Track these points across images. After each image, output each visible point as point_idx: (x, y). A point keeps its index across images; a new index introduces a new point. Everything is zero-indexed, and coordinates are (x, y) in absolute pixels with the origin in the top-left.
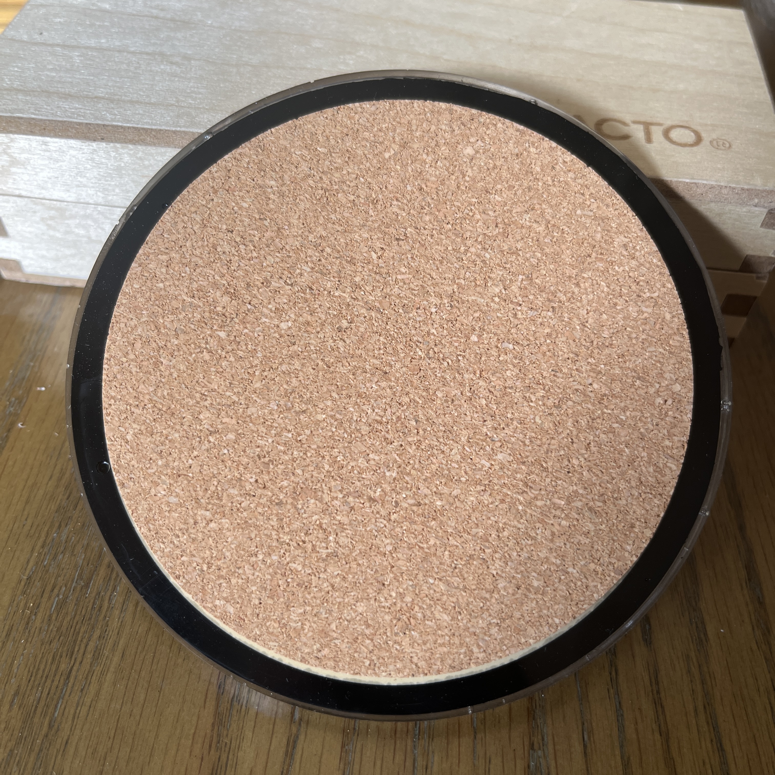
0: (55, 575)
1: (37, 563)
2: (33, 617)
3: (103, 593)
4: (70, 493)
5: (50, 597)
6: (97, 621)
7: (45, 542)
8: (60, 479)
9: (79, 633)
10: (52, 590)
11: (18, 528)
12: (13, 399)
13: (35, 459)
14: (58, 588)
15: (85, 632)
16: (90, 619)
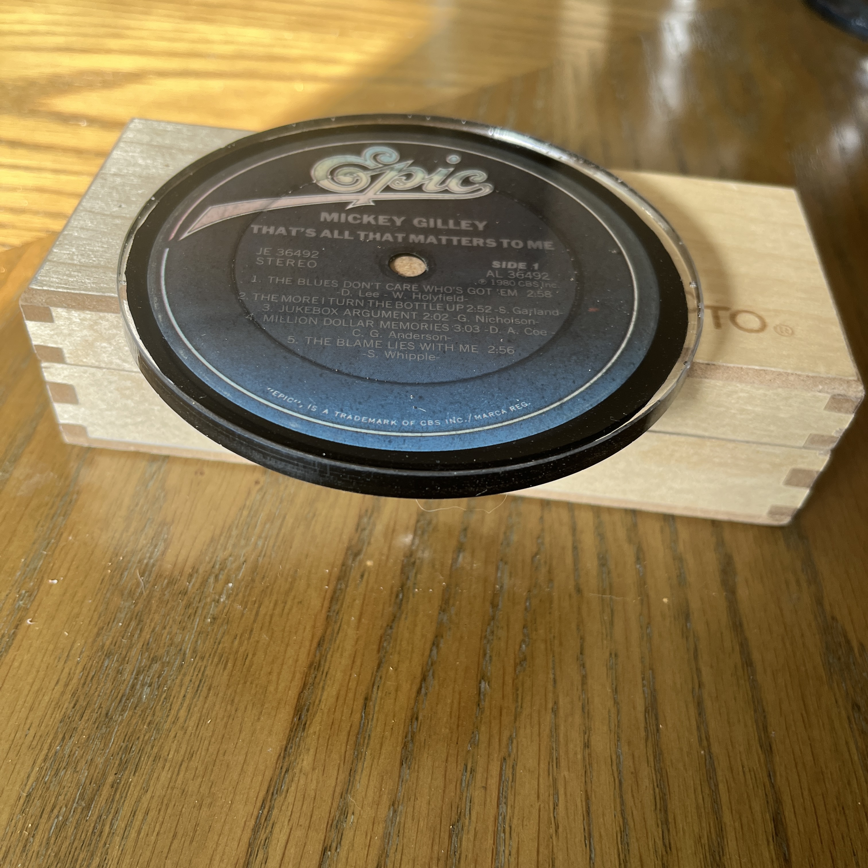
0: (56, 793)
1: (38, 778)
2: (31, 839)
3: (104, 817)
4: (77, 701)
5: (49, 818)
6: (97, 847)
7: (47, 755)
8: (67, 685)
9: (77, 860)
10: (52, 810)
11: (20, 738)
12: (24, 592)
13: (42, 661)
14: (57, 808)
15: (84, 860)
16: (90, 845)
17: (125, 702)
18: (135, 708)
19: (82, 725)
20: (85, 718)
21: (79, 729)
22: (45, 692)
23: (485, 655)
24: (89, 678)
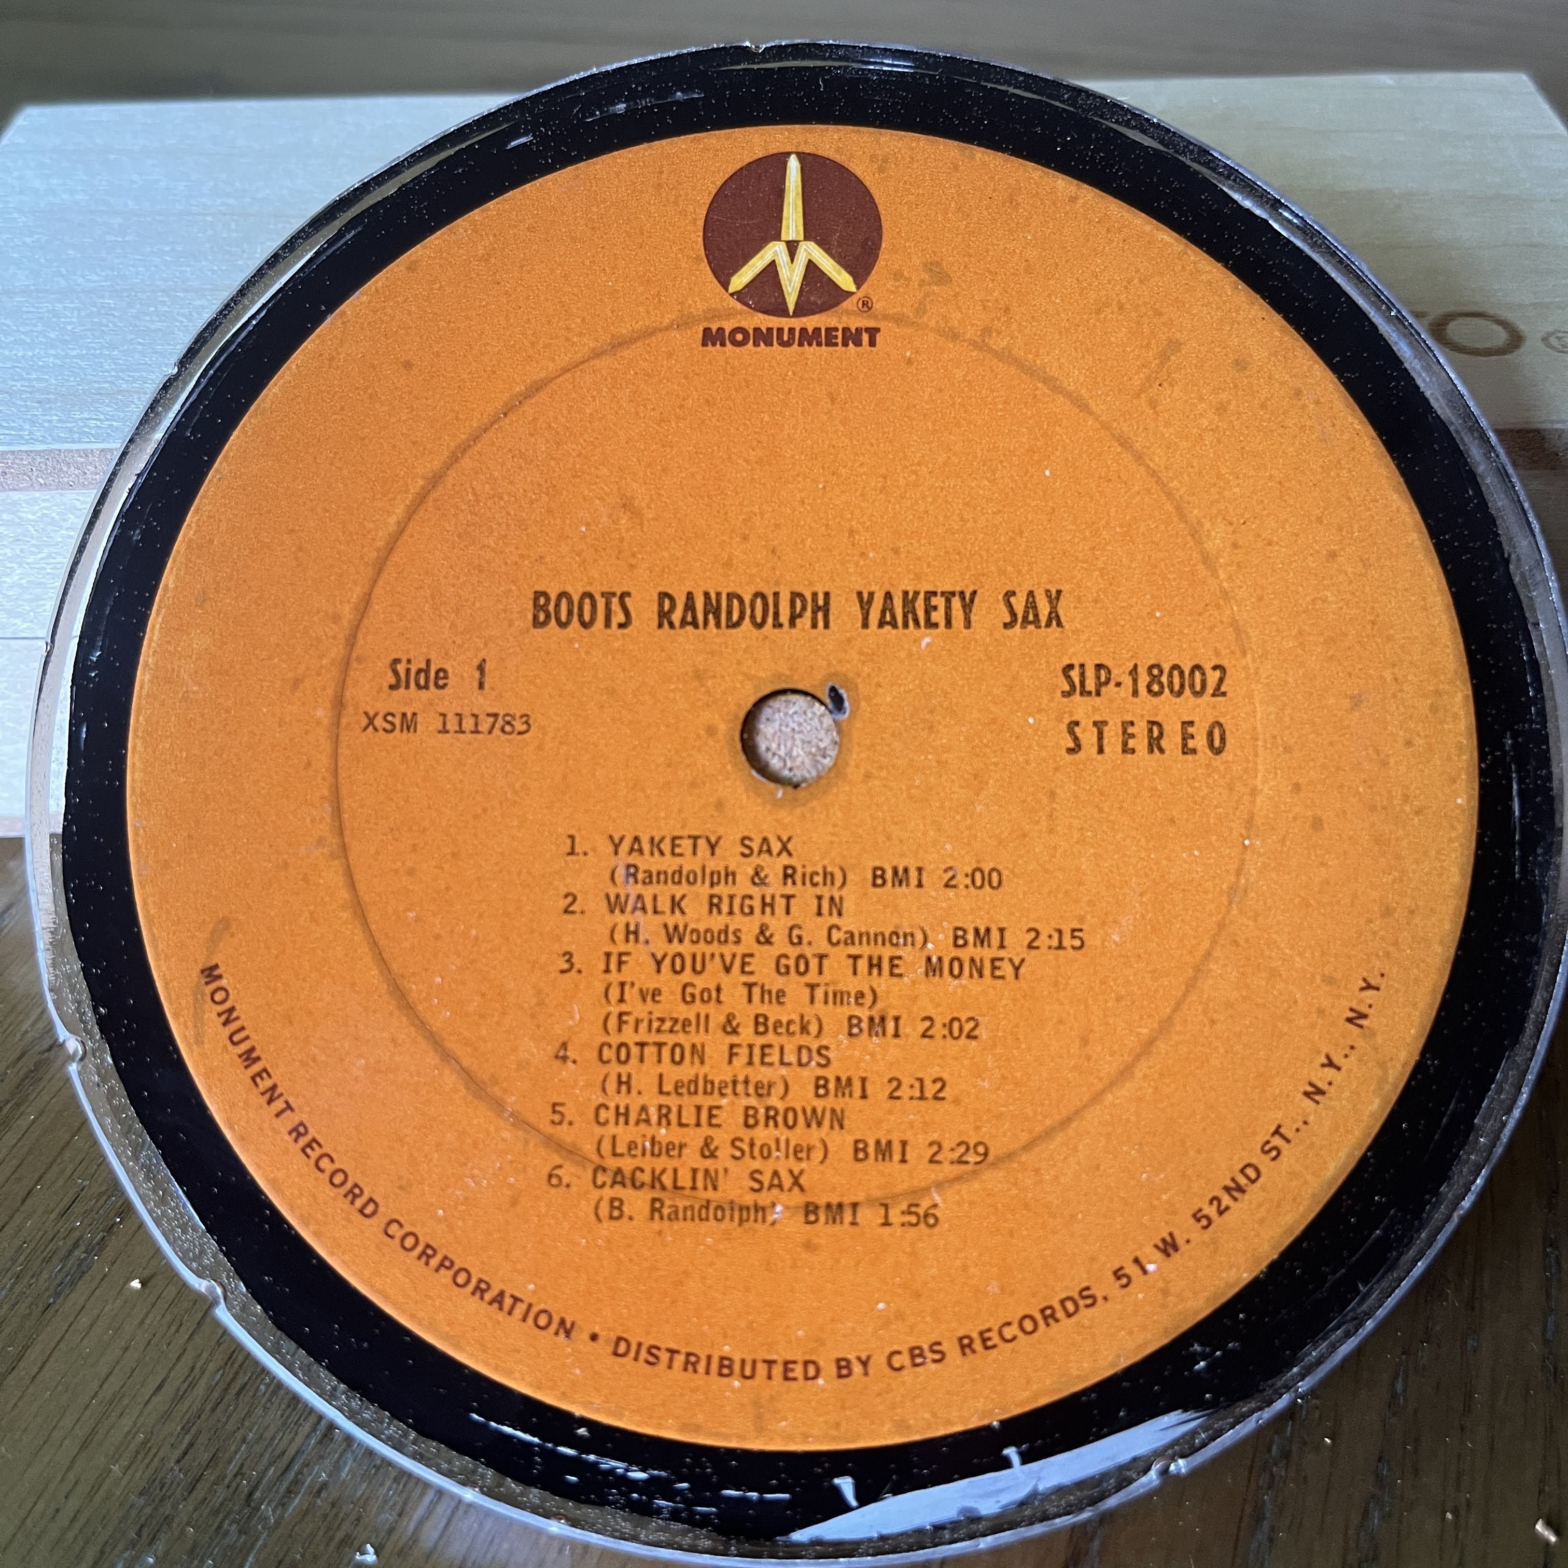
17: (300, 1472)
18: (319, 1492)
19: (185, 1509)
20: (199, 1493)
21: (177, 1520)
22: (127, 1405)
23: (1258, 1518)
24: (233, 1391)
